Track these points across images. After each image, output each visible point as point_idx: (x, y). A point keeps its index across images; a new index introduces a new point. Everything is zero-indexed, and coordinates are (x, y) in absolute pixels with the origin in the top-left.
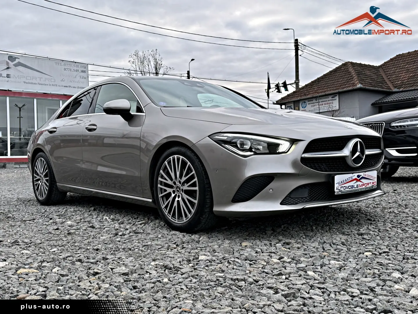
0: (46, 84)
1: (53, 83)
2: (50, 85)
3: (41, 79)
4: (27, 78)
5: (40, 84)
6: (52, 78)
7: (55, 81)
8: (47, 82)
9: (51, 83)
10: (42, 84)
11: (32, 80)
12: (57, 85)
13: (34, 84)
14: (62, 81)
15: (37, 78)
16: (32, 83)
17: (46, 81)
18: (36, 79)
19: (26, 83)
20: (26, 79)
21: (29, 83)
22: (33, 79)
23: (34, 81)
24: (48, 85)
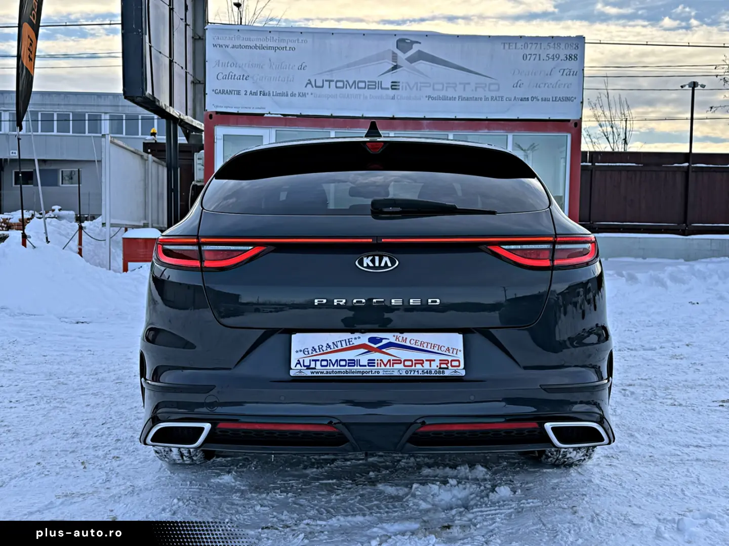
0: (477, 97)
1: (494, 94)
2: (486, 99)
3: (467, 86)
4: (436, 87)
5: (463, 99)
6: (493, 81)
7: (498, 90)
8: (480, 93)
9: (489, 95)
10: (467, 99)
11: (446, 90)
12: (502, 97)
13: (450, 99)
14: (517, 85)
15: (456, 86)
16: (445, 98)
17: (478, 89)
18: (455, 88)
19: (433, 99)
20: (434, 89)
21: (439, 98)
22: (449, 89)
23: (450, 93)
24: (481, 99)
